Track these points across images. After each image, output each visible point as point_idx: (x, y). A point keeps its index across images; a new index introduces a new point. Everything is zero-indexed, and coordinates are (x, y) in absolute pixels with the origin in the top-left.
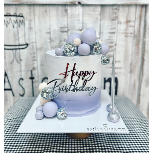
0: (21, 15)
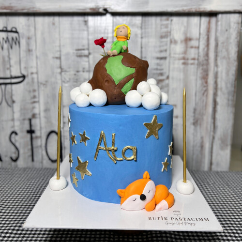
0: (14, 30)
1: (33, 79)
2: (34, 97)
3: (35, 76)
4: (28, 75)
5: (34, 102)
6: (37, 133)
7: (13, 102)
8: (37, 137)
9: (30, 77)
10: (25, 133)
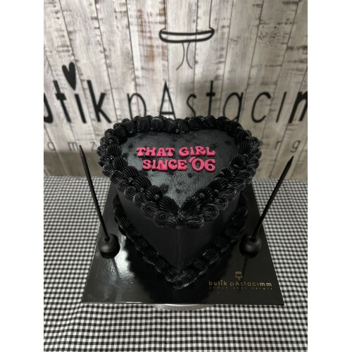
1: (223, 34)
2: (221, 56)
3: (226, 30)
4: (217, 30)
5: (220, 62)
6: (218, 96)
7: (196, 62)
8: (216, 100)
9: (219, 31)
10: (205, 96)
